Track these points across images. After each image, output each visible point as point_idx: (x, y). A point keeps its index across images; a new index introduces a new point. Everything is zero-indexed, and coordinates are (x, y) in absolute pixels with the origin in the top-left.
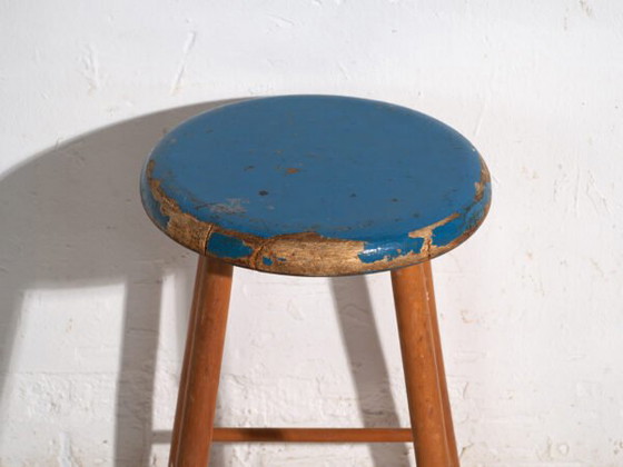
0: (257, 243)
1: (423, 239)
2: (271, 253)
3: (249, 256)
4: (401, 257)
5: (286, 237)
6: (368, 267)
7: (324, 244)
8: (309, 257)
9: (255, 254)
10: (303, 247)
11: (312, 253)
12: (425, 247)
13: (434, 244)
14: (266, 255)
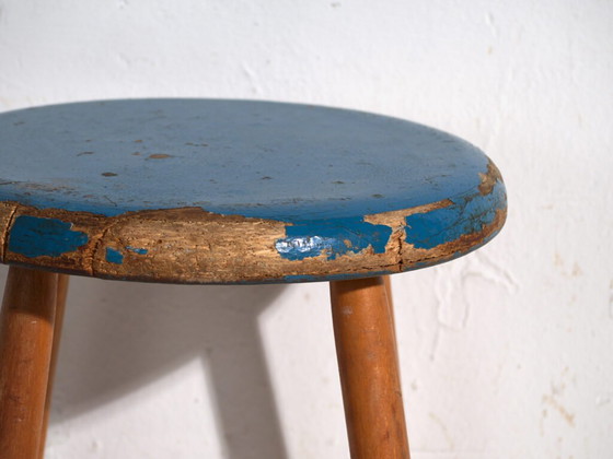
0: (95, 226)
1: (389, 230)
2: (121, 241)
3: (82, 248)
4: (351, 256)
5: (147, 215)
6: (293, 268)
7: (215, 223)
8: (189, 246)
9: (92, 246)
10: (177, 228)
11: (194, 239)
12: (392, 244)
13: (408, 241)
14: (112, 245)
